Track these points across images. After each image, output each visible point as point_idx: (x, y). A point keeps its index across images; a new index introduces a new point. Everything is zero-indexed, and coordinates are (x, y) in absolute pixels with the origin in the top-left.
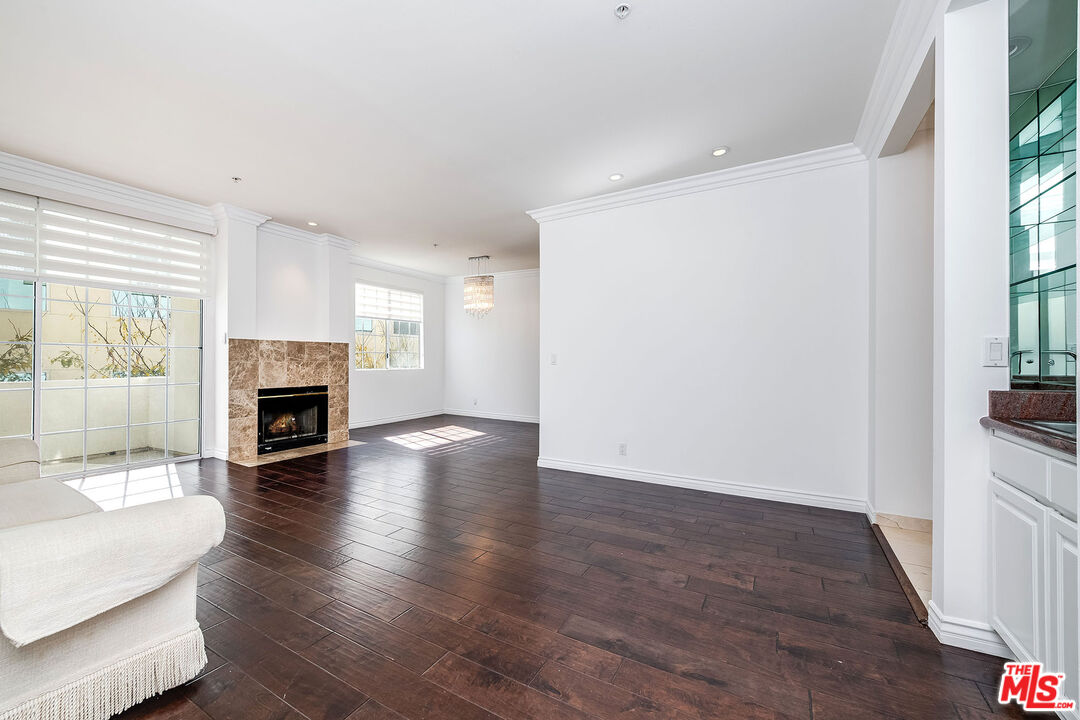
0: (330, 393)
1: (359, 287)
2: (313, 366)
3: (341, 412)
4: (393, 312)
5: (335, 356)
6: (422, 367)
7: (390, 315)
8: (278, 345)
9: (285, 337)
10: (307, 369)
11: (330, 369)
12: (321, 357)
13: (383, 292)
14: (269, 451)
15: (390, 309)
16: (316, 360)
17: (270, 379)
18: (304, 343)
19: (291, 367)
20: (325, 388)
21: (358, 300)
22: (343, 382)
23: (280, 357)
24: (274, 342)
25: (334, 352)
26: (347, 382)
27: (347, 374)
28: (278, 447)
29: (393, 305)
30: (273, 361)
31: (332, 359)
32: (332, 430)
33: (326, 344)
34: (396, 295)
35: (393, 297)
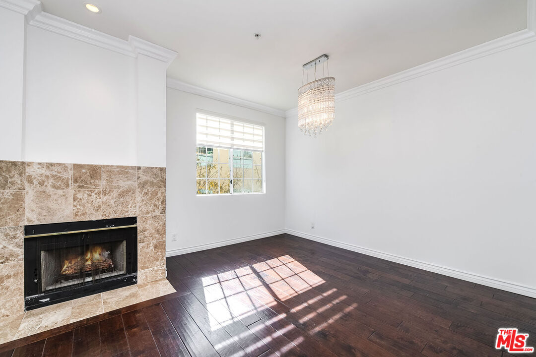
0: (139, 225)
1: (198, 115)
2: (115, 194)
3: (156, 247)
4: (236, 142)
5: (145, 183)
6: (265, 192)
7: (232, 145)
8: (55, 168)
9: (70, 159)
10: (104, 198)
11: (139, 197)
12: (124, 184)
13: (226, 123)
14: (46, 304)
15: (233, 138)
16: (119, 187)
17: (44, 213)
18: (100, 167)
19: (79, 196)
20: (133, 220)
21: (199, 129)
22: (157, 212)
23: (61, 183)
24: (52, 165)
25: (144, 178)
26: (164, 211)
27: (163, 202)
28: (59, 297)
29: (236, 135)
30: (49, 190)
31: (143, 185)
32: (142, 269)
33: (133, 168)
34: (239, 127)
35: (236, 128)
